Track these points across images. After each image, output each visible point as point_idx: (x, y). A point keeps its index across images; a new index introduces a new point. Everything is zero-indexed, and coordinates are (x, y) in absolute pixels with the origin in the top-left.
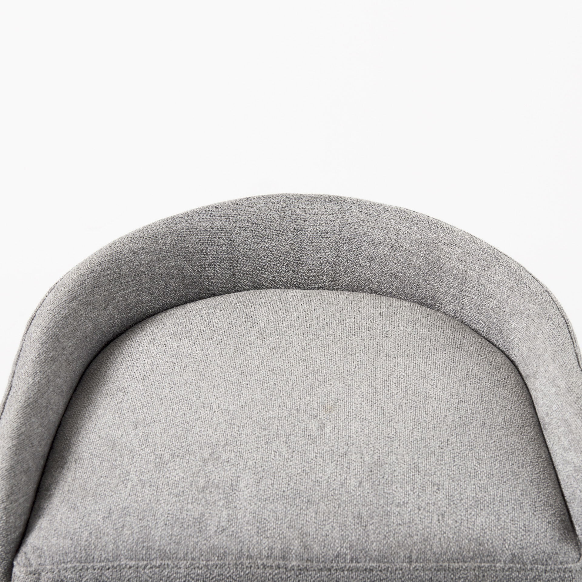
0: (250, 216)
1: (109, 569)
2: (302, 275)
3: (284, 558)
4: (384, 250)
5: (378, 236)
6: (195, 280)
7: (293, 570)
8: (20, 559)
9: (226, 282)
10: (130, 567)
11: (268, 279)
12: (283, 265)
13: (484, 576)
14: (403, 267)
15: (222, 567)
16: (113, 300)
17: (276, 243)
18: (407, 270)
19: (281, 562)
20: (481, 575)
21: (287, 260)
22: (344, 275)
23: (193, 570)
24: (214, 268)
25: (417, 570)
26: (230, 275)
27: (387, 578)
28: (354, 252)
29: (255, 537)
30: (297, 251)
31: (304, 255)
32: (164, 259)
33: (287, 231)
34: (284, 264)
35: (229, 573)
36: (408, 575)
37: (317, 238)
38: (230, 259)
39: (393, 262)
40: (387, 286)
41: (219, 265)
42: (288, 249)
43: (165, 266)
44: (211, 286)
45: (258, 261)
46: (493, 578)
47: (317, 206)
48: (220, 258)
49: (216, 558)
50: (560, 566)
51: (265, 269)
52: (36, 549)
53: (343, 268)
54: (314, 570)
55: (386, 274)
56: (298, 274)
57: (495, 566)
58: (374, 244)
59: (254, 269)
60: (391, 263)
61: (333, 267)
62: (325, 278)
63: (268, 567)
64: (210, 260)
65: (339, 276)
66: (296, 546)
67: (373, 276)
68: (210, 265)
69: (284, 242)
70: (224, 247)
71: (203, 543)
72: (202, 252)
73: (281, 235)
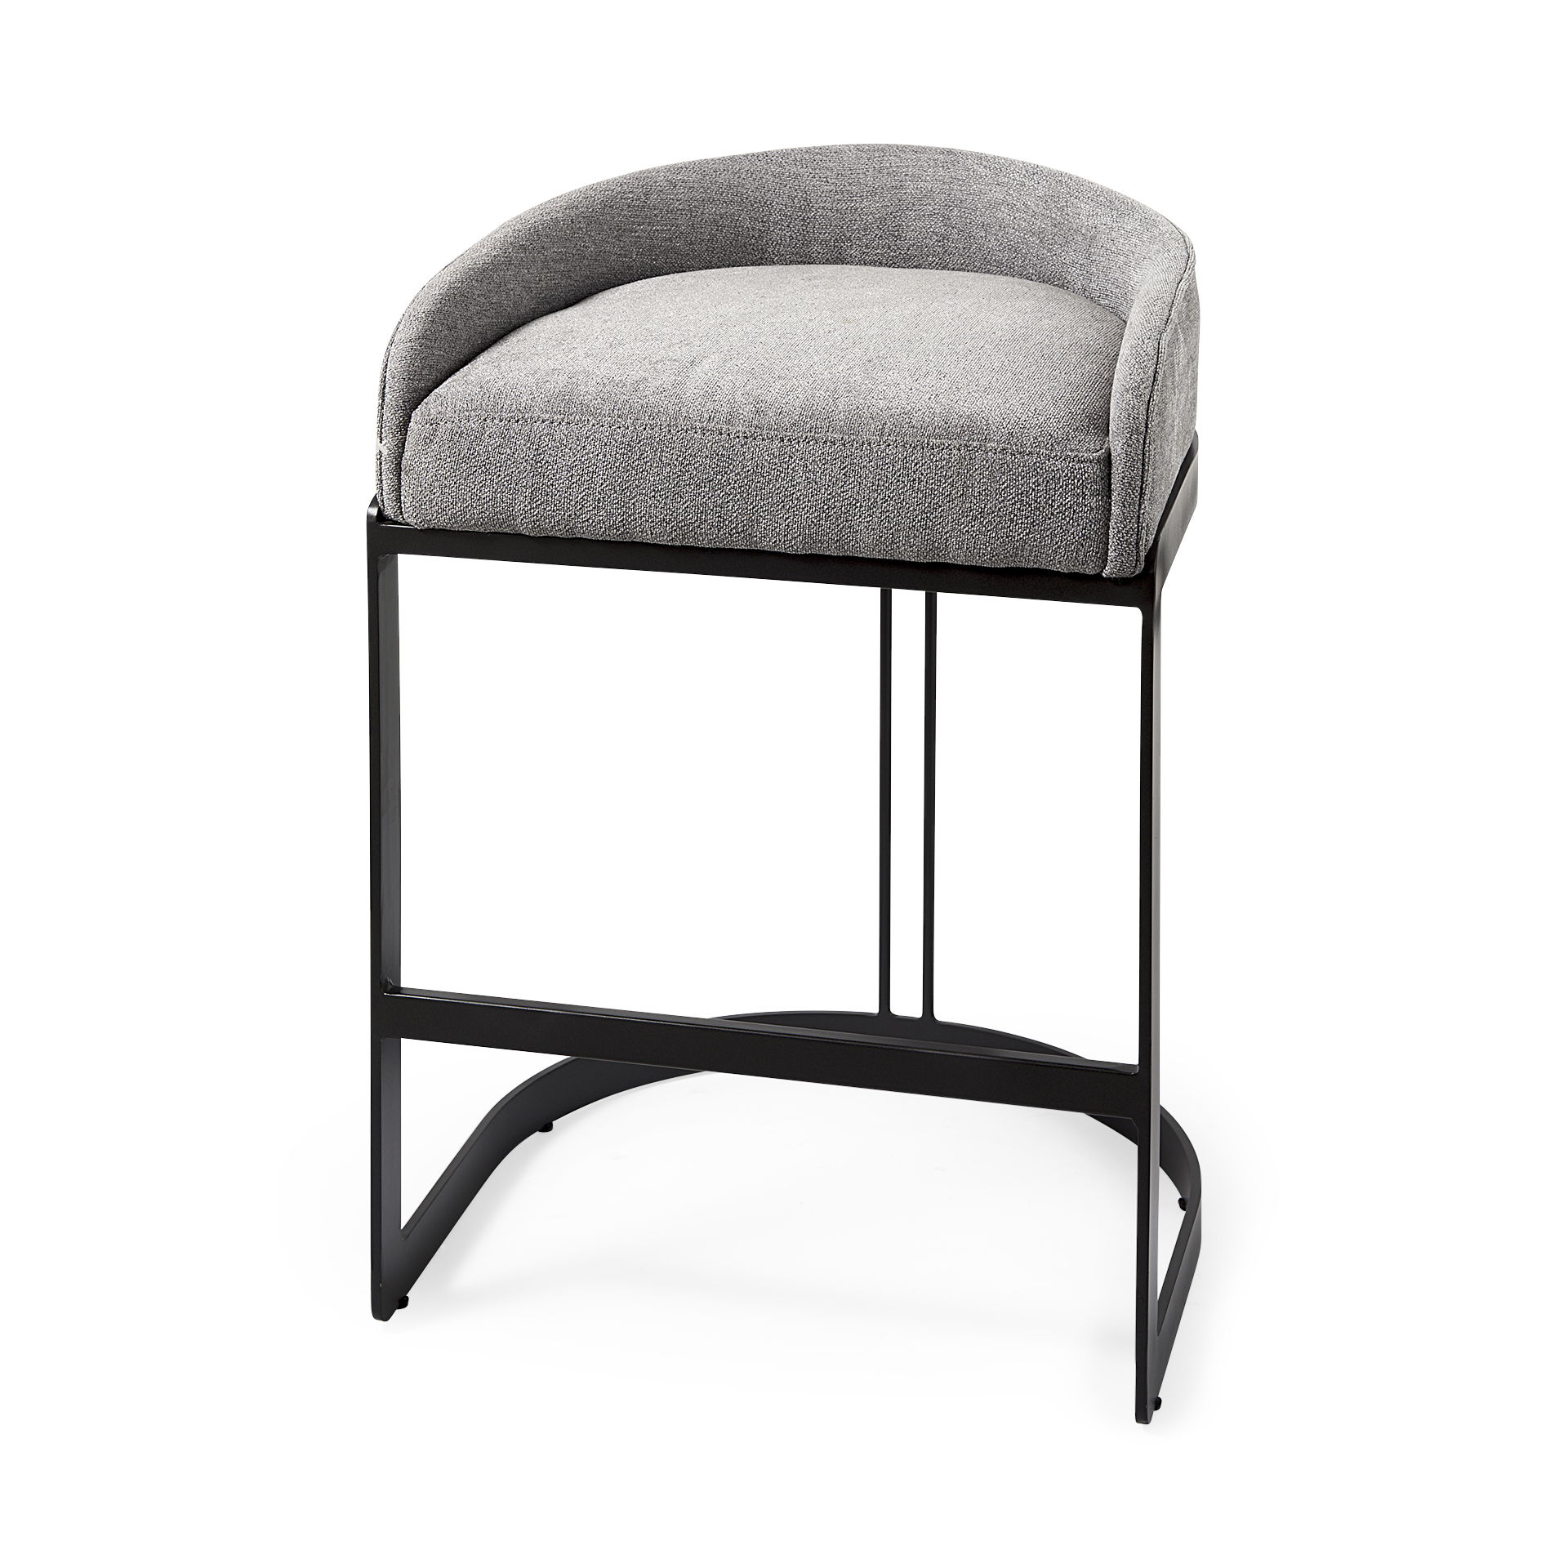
0: (835, 164)
2: (900, 253)
3: (729, 422)
4: (1003, 214)
5: (998, 194)
6: (754, 241)
7: (738, 437)
9: (798, 253)
11: (855, 257)
14: (1025, 234)
16: (631, 232)
17: (867, 204)
18: (1030, 238)
19: (725, 427)
21: (881, 229)
22: (955, 254)
24: (781, 229)
26: (803, 244)
27: (851, 455)
28: (966, 218)
30: (894, 217)
31: (904, 223)
32: (711, 201)
33: (883, 188)
34: (877, 235)
36: (877, 452)
37: (920, 199)
38: (803, 220)
39: (1013, 228)
40: (1007, 267)
41: (788, 226)
42: (883, 213)
43: (710, 210)
44: (777, 256)
45: (842, 228)
47: (924, 157)
48: (790, 216)
49: (647, 418)
51: (851, 241)
53: (953, 243)
56: (895, 252)
58: (995, 205)
59: (836, 239)
60: (1011, 231)
61: (940, 241)
62: (929, 259)
63: (709, 431)
64: (775, 217)
65: (949, 255)
66: (747, 411)
68: (776, 223)
69: (877, 202)
70: (796, 200)
72: (766, 203)
73: (874, 193)
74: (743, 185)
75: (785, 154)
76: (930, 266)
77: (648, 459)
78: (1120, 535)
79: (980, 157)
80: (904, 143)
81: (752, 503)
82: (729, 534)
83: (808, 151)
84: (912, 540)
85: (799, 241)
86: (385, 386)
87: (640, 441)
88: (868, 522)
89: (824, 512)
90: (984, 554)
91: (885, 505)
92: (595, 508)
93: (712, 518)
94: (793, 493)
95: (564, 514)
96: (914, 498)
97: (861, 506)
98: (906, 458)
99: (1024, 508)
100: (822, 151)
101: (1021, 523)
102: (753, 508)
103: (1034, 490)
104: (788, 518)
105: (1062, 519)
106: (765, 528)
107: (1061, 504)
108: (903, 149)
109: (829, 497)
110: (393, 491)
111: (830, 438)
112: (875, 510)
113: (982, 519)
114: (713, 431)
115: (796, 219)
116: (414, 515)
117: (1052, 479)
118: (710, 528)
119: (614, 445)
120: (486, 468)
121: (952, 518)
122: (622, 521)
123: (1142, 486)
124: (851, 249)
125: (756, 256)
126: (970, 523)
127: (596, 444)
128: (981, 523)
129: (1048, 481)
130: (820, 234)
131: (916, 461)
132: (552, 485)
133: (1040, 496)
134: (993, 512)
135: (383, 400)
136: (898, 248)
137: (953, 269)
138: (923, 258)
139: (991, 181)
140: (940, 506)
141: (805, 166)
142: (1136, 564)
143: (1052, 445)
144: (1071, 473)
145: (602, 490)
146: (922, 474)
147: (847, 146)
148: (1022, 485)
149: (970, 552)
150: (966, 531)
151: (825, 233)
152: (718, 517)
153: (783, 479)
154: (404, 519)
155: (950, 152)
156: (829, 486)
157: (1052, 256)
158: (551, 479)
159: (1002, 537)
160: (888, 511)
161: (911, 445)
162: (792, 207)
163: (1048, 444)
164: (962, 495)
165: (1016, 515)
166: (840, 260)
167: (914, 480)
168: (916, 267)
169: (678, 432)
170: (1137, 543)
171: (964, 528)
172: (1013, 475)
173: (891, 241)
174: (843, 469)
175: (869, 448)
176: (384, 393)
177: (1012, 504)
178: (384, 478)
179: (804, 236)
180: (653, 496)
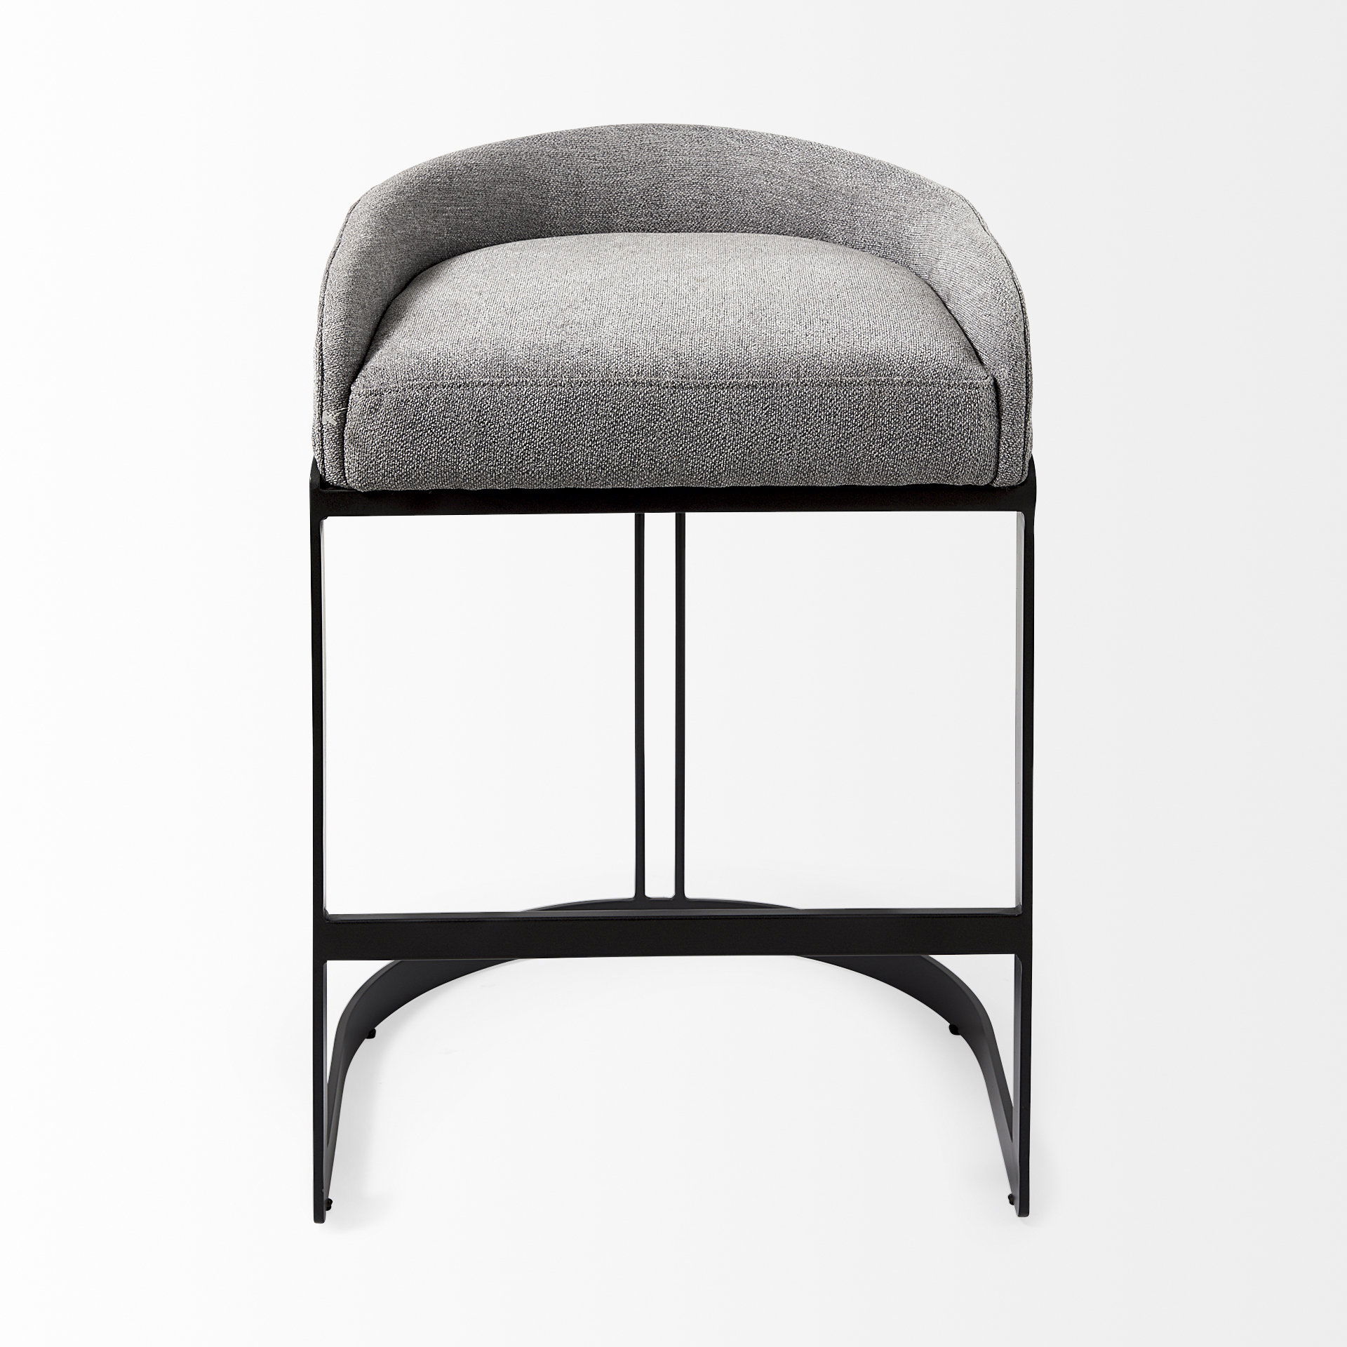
0: (600, 144)
1: (460, 386)
2: (662, 220)
3: (657, 374)
4: (760, 181)
5: (753, 163)
6: (535, 216)
7: (667, 387)
8: (360, 381)
9: (571, 225)
10: (484, 385)
11: (621, 225)
12: (639, 206)
13: (880, 392)
14: (783, 197)
15: (587, 384)
16: (443, 213)
17: (631, 177)
18: (788, 200)
19: (653, 379)
20: (877, 391)
21: (644, 199)
22: (713, 218)
23: (555, 388)
24: (557, 204)
25: (806, 385)
26: (576, 216)
27: (772, 396)
28: (724, 186)
29: (624, 356)
30: (656, 188)
31: (665, 193)
32: (500, 181)
33: (645, 163)
34: (641, 204)
35: (594, 391)
36: (795, 392)
37: (679, 171)
38: (576, 194)
39: (771, 192)
40: (764, 226)
41: (564, 201)
42: (646, 184)
43: (501, 188)
44: (553, 228)
45: (609, 200)
46: (891, 394)
48: (565, 192)
49: (581, 375)
50: (965, 381)
51: (617, 211)
52: (377, 370)
53: (711, 208)
54: (691, 387)
55: (763, 209)
56: (657, 219)
57: (892, 380)
58: (752, 173)
59: (604, 210)
60: (769, 195)
61: (699, 207)
62: (689, 224)
63: (639, 383)
64: (553, 193)
65: (707, 219)
66: (670, 364)
67: (747, 214)
68: (553, 199)
69: (641, 176)
70: (570, 178)
71: (565, 361)
72: (544, 181)
73: (637, 167)
74: (524, 166)
75: (557, 136)
76: (689, 230)
77: (585, 413)
78: (1011, 449)
79: (731, 132)
80: (658, 122)
81: (681, 445)
82: (660, 474)
83: (575, 132)
84: (827, 467)
85: (573, 214)
86: (323, 363)
87: (576, 398)
88: (788, 454)
89: (748, 448)
90: (890, 475)
91: (804, 438)
92: (535, 460)
93: (644, 462)
94: (720, 434)
95: (505, 468)
96: (830, 430)
97: (782, 441)
98: (822, 395)
99: (929, 432)
100: (586, 132)
101: (925, 446)
102: (683, 449)
103: (937, 415)
104: (714, 456)
105: (961, 439)
106: (692, 467)
107: (961, 425)
108: (659, 127)
109: (752, 435)
110: (337, 459)
111: (751, 383)
112: (794, 443)
113: (891, 444)
114: (644, 383)
115: (570, 194)
116: (359, 479)
117: (952, 405)
118: (643, 471)
119: (552, 403)
120: (431, 431)
121: (864, 445)
122: (560, 470)
123: (1026, 405)
124: (618, 219)
125: (536, 229)
126: (880, 448)
127: (535, 402)
128: (890, 448)
129: (949, 407)
130: (591, 206)
131: (831, 398)
132: (494, 442)
133: (943, 421)
134: (901, 438)
135: (323, 376)
136: (660, 216)
137: (711, 231)
138: (683, 223)
139: (745, 152)
140: (853, 436)
141: (575, 147)
142: (1022, 473)
143: (949, 375)
144: (968, 398)
145: (542, 444)
146: (837, 409)
147: (608, 126)
148: (927, 412)
149: (878, 474)
150: (876, 456)
151: (595, 206)
152: (651, 459)
153: (710, 422)
154: (347, 484)
155: (702, 128)
156: (752, 425)
157: (811, 215)
158: (494, 437)
159: (908, 459)
160: (806, 443)
161: (826, 384)
162: (566, 183)
163: (946, 374)
164: (873, 424)
165: (921, 439)
166: (608, 229)
167: (830, 414)
168: (676, 231)
169: (612, 386)
170: (1024, 455)
171: (875, 453)
172: (919, 403)
173: (653, 209)
174: (765, 410)
175: (787, 389)
176: (323, 370)
177: (918, 429)
178: (326, 447)
179: (577, 209)
180: (590, 446)
